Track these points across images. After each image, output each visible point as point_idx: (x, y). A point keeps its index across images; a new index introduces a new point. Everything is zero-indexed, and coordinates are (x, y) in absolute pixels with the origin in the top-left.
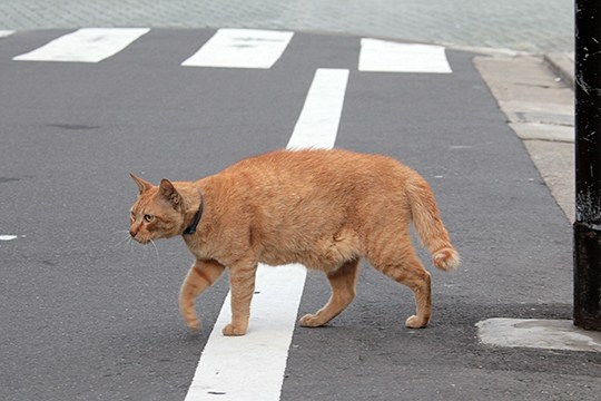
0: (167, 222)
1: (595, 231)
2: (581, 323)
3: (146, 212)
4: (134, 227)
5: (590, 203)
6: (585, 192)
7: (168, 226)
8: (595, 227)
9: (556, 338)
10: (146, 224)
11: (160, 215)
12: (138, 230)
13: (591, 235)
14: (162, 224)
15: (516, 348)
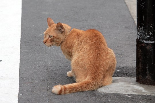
0: (57, 39)
1: (145, 43)
2: (139, 81)
3: (50, 34)
4: (45, 40)
5: (143, 32)
6: (141, 27)
7: (58, 40)
8: (145, 42)
9: (129, 89)
10: (49, 39)
11: (55, 36)
12: (46, 41)
13: (143, 45)
14: (55, 40)
15: (113, 94)
